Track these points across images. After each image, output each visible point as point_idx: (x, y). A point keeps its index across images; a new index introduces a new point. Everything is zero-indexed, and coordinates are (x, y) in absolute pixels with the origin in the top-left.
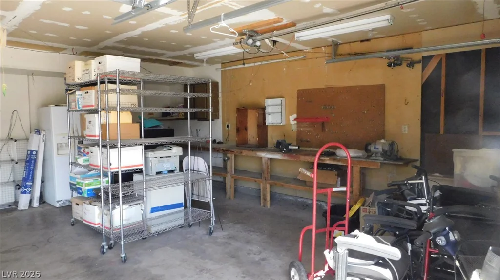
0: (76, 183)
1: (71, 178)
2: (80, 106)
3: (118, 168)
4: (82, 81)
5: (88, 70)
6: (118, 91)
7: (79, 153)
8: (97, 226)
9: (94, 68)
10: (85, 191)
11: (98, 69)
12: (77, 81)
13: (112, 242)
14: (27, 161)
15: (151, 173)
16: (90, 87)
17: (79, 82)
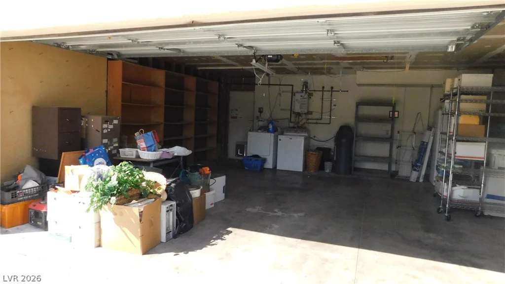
2: (447, 111)
11: (458, 84)
12: (446, 93)
14: (420, 149)
15: (494, 167)
17: (448, 93)
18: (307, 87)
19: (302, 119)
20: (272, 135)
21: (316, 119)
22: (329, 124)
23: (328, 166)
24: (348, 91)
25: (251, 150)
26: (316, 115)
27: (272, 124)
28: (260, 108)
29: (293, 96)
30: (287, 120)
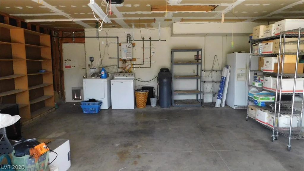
0: (253, 97)
1: (249, 94)
2: (261, 52)
3: (293, 91)
4: (263, 37)
5: (270, 30)
6: (299, 42)
7: (255, 80)
8: (265, 124)
9: (274, 29)
10: (260, 103)
11: (277, 29)
12: (260, 37)
13: (277, 135)
14: (221, 82)
16: (270, 41)
17: (262, 38)
18: (130, 38)
19: (128, 65)
20: (106, 80)
21: (139, 64)
22: (150, 67)
23: (154, 101)
24: (166, 40)
25: (87, 95)
26: (138, 61)
27: (104, 70)
28: (91, 58)
29: (119, 46)
30: (115, 66)
